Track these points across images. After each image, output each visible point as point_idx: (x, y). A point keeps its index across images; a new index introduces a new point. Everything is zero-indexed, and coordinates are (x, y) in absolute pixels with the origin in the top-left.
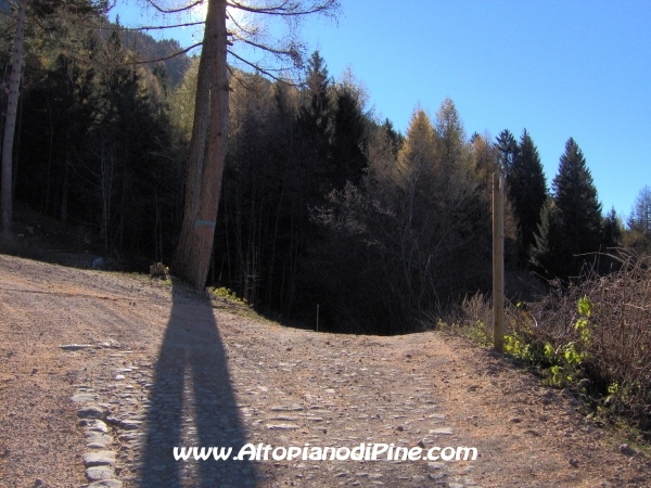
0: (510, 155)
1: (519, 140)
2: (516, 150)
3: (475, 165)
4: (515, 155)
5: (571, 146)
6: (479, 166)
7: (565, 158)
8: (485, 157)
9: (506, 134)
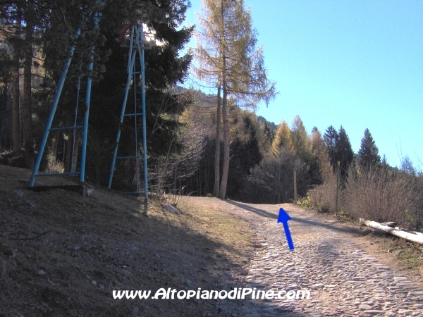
0: (334, 140)
1: (338, 131)
2: (337, 137)
3: (311, 148)
4: (336, 139)
5: (367, 133)
6: (314, 148)
7: (364, 139)
8: (318, 143)
9: (331, 128)
